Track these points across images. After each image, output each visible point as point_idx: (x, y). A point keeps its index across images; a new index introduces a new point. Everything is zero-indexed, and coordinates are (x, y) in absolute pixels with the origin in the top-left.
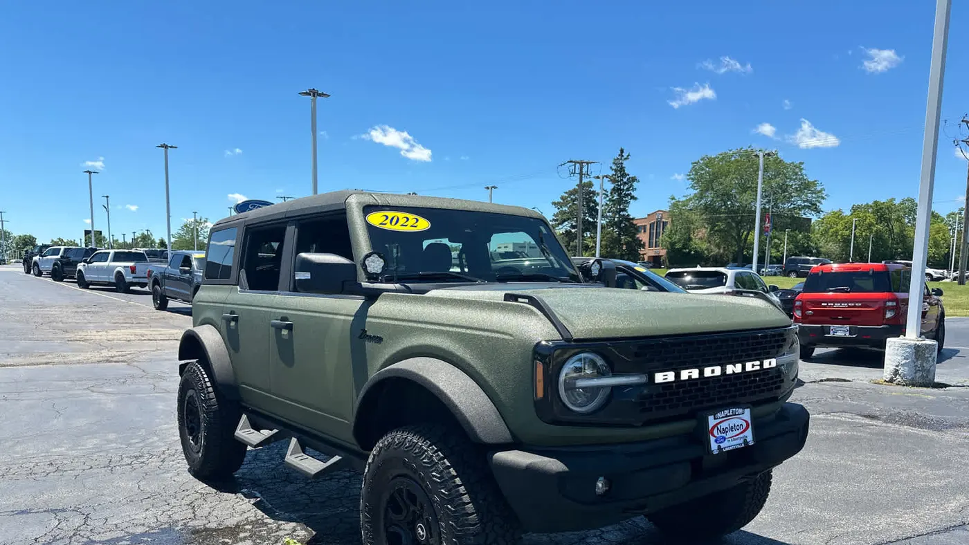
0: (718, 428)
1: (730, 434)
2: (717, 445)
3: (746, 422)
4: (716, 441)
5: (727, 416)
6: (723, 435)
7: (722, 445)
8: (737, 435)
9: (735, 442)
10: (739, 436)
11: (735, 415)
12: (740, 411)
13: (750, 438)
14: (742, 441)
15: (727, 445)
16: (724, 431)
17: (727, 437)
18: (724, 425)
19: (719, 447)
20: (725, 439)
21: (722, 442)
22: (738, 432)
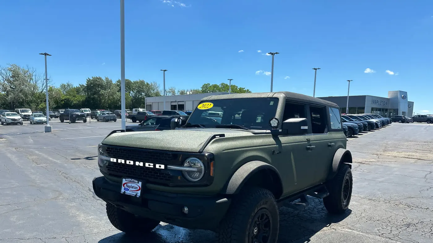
0: (126, 185)
1: (131, 189)
2: (124, 190)
3: (139, 187)
4: (124, 189)
5: (130, 181)
6: (128, 188)
7: (126, 192)
8: (135, 191)
9: (132, 193)
10: (135, 192)
11: (134, 182)
12: (137, 181)
13: (139, 194)
14: (135, 194)
15: (128, 193)
16: (129, 187)
17: (129, 189)
18: (129, 184)
19: (125, 191)
20: (128, 190)
21: (127, 191)
22: (134, 190)
